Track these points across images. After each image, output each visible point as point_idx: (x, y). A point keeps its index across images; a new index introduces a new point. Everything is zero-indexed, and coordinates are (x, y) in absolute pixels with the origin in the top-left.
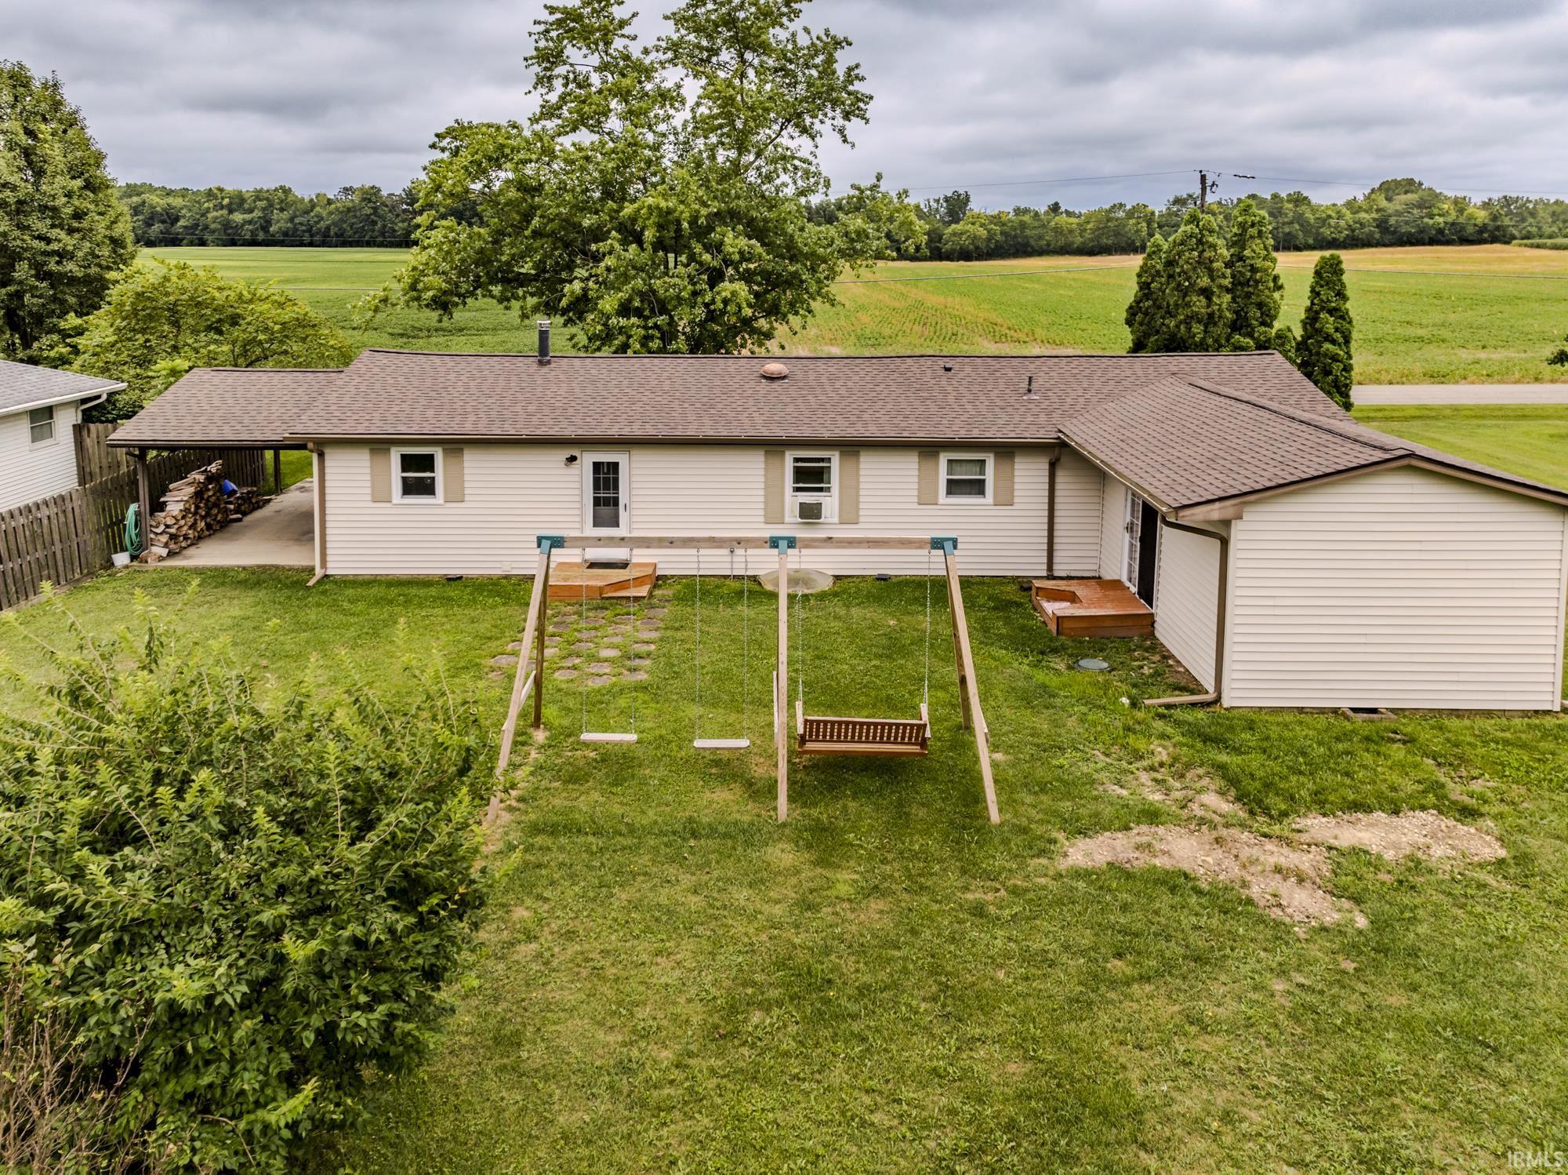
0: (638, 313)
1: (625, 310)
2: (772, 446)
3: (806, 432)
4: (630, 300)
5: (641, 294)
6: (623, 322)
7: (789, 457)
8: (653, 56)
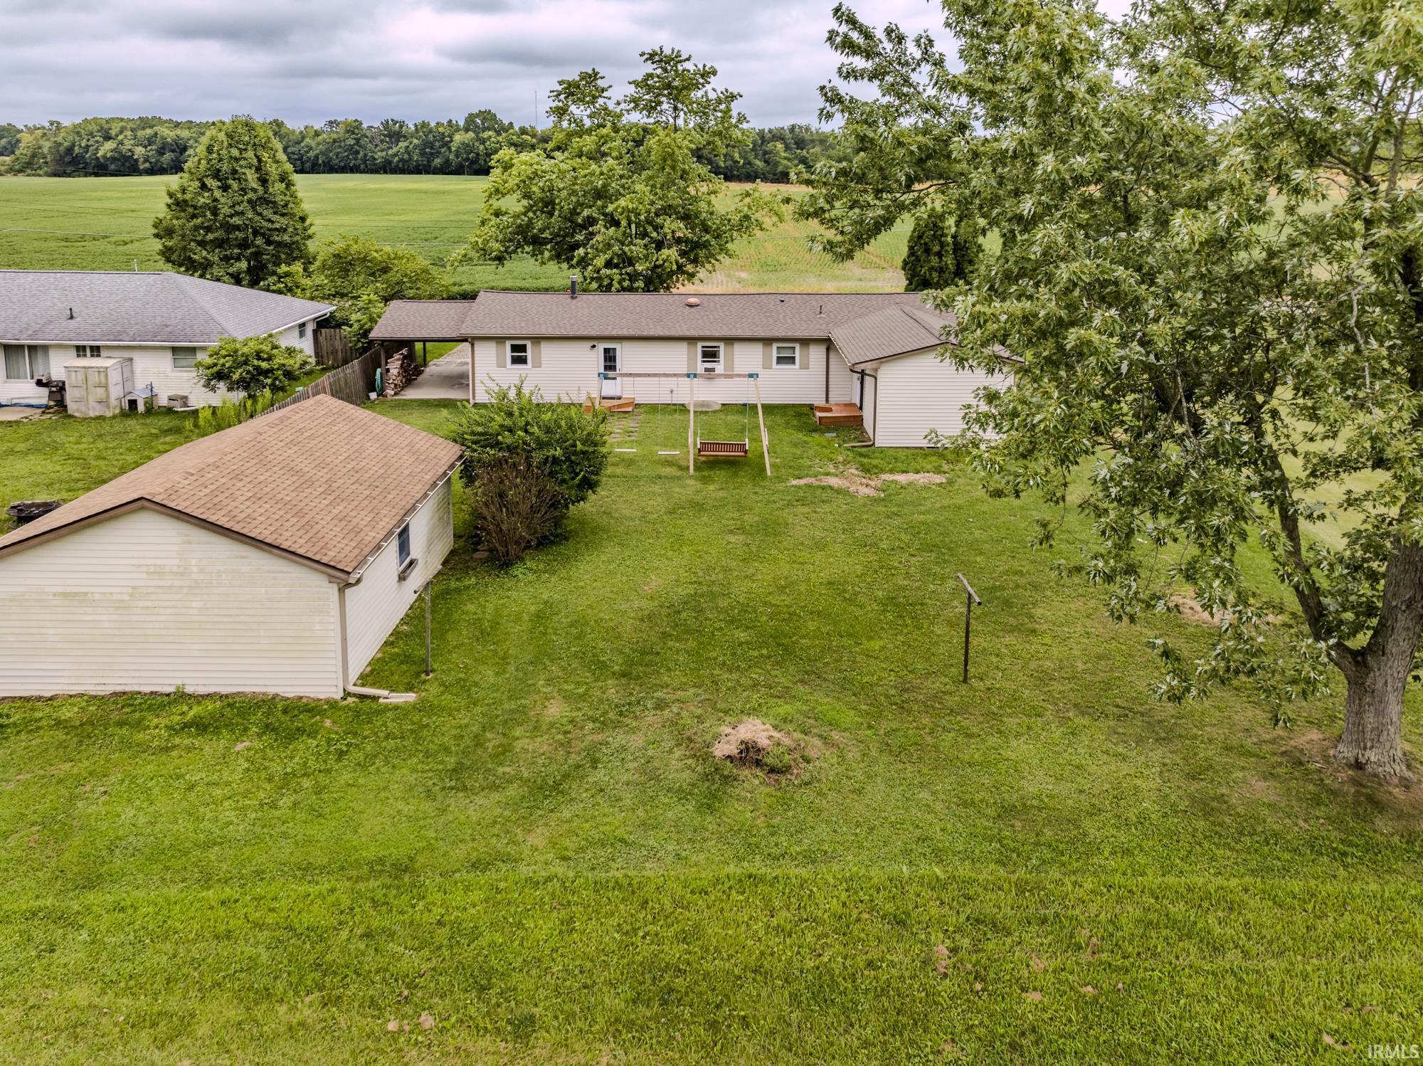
0: (616, 266)
1: (609, 264)
2: (691, 340)
3: (707, 333)
4: (611, 259)
5: (619, 256)
6: (608, 272)
7: (700, 345)
8: (623, 106)
